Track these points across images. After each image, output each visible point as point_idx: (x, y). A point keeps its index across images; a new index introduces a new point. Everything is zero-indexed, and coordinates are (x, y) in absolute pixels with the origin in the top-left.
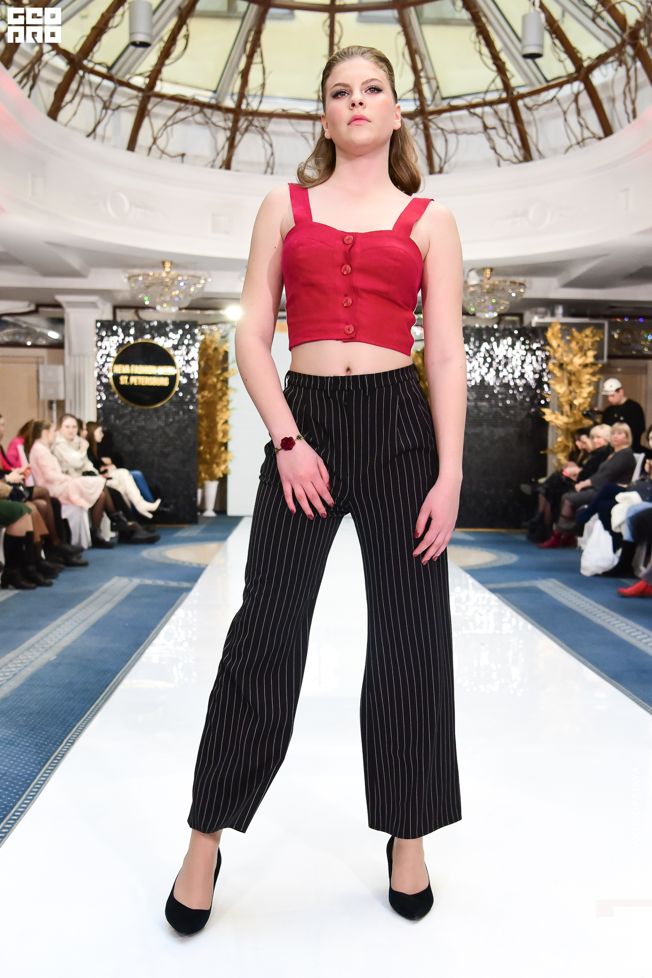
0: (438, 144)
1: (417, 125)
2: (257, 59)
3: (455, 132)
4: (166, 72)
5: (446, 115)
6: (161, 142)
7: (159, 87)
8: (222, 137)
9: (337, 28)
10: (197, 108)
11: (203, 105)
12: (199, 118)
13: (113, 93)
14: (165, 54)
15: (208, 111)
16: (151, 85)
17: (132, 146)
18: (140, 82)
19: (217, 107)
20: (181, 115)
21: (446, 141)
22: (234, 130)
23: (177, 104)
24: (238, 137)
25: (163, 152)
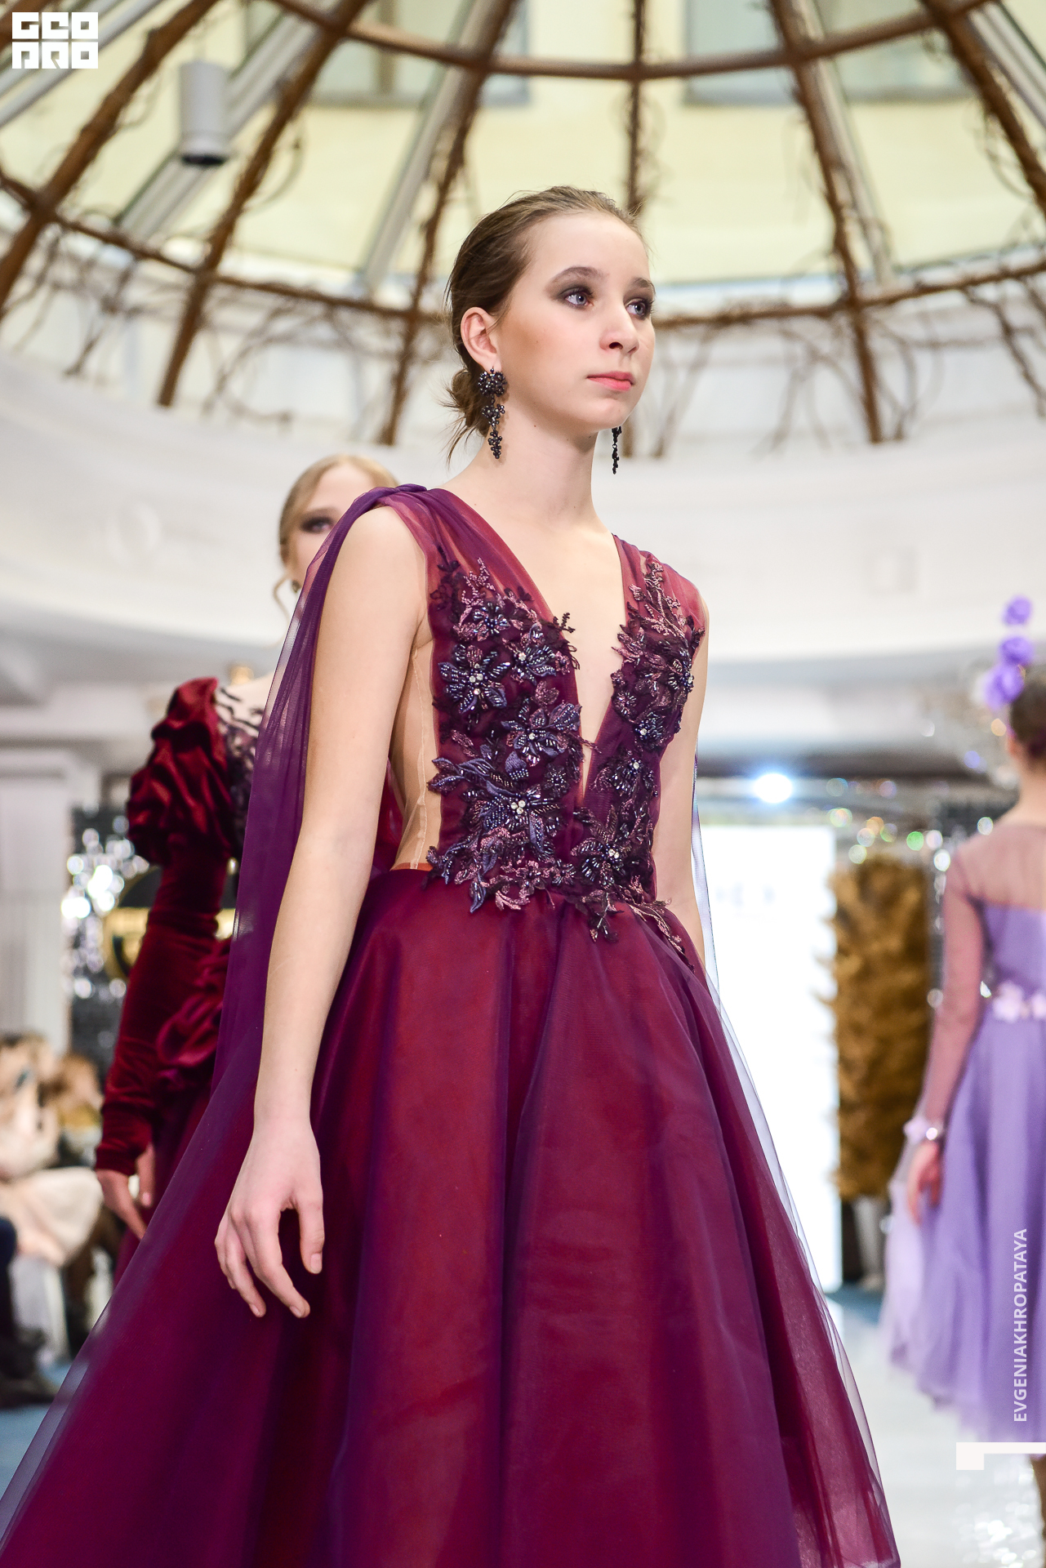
0: (891, 374)
1: (838, 333)
2: (458, 192)
3: (934, 345)
4: (248, 227)
5: (909, 307)
6: (236, 387)
7: (230, 264)
8: (378, 376)
9: (647, 117)
10: (317, 309)
11: (333, 304)
12: (324, 331)
13: (125, 278)
14: (248, 186)
15: (344, 315)
16: (213, 259)
17: (167, 395)
18: (188, 251)
19: (365, 306)
20: (282, 325)
21: (911, 368)
22: (406, 358)
23: (271, 301)
24: (414, 372)
25: (239, 410)
